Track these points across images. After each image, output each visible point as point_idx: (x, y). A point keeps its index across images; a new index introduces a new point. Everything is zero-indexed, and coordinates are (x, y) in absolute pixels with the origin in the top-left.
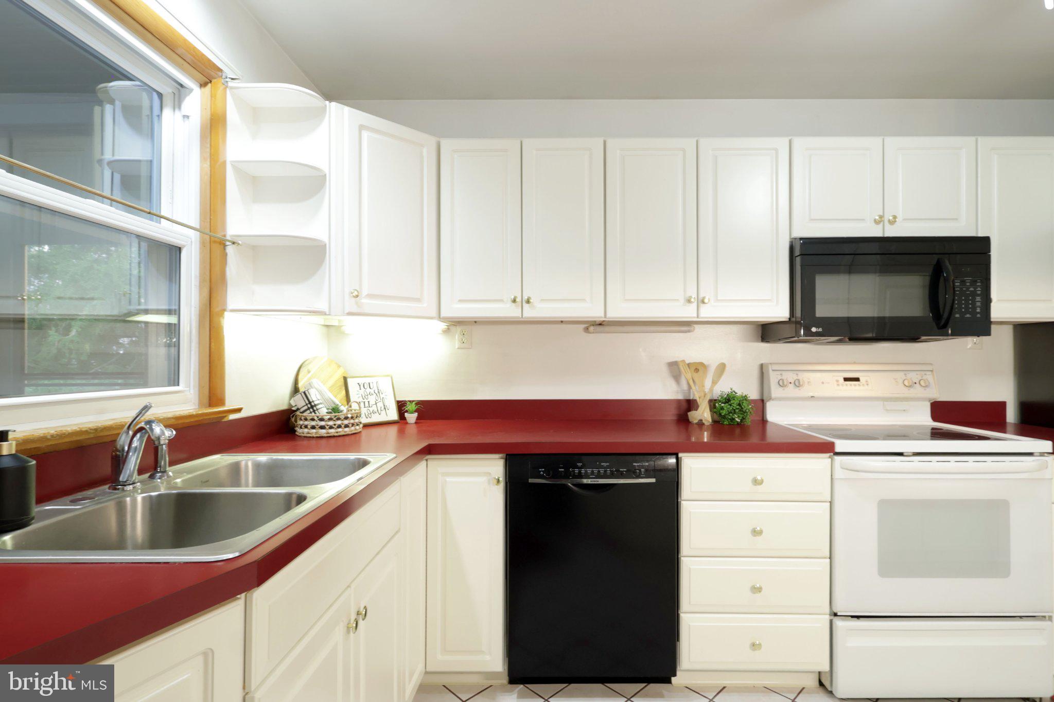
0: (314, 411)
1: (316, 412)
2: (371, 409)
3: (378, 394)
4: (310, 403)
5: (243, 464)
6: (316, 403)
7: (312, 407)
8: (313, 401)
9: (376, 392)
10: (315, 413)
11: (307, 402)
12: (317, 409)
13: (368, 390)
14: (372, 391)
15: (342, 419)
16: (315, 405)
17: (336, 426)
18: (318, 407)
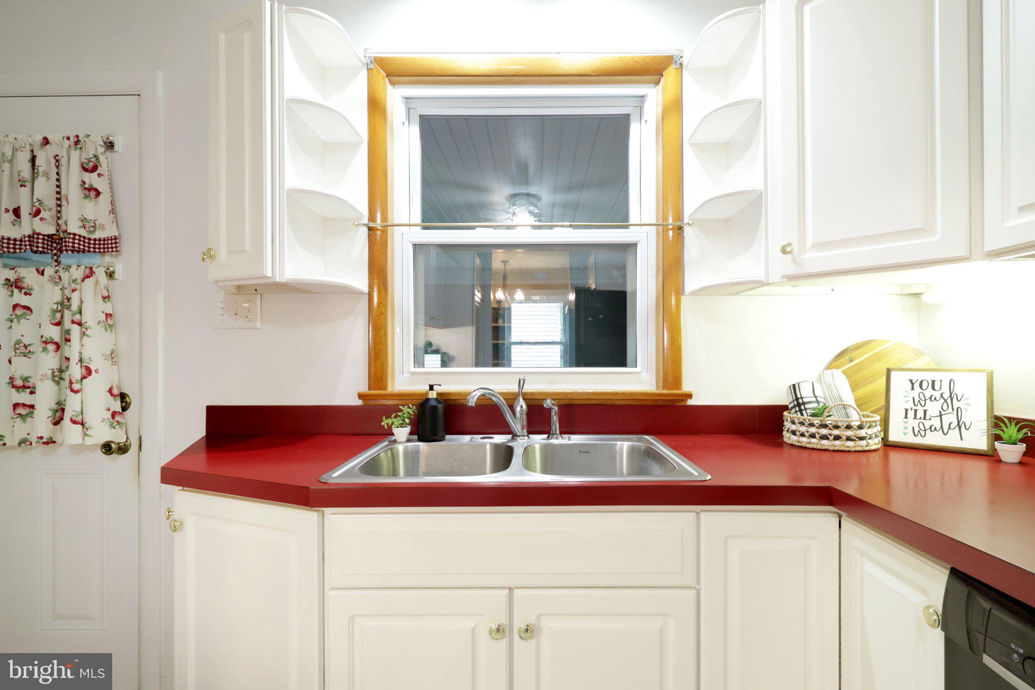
0: (801, 411)
1: (804, 412)
2: (928, 424)
3: (949, 401)
4: (797, 399)
5: (618, 447)
6: (805, 400)
7: (799, 405)
8: (802, 398)
9: (946, 395)
10: (802, 415)
11: (794, 398)
12: (805, 409)
13: (929, 392)
14: (937, 394)
15: (817, 425)
16: (804, 403)
17: (809, 433)
18: (807, 406)
